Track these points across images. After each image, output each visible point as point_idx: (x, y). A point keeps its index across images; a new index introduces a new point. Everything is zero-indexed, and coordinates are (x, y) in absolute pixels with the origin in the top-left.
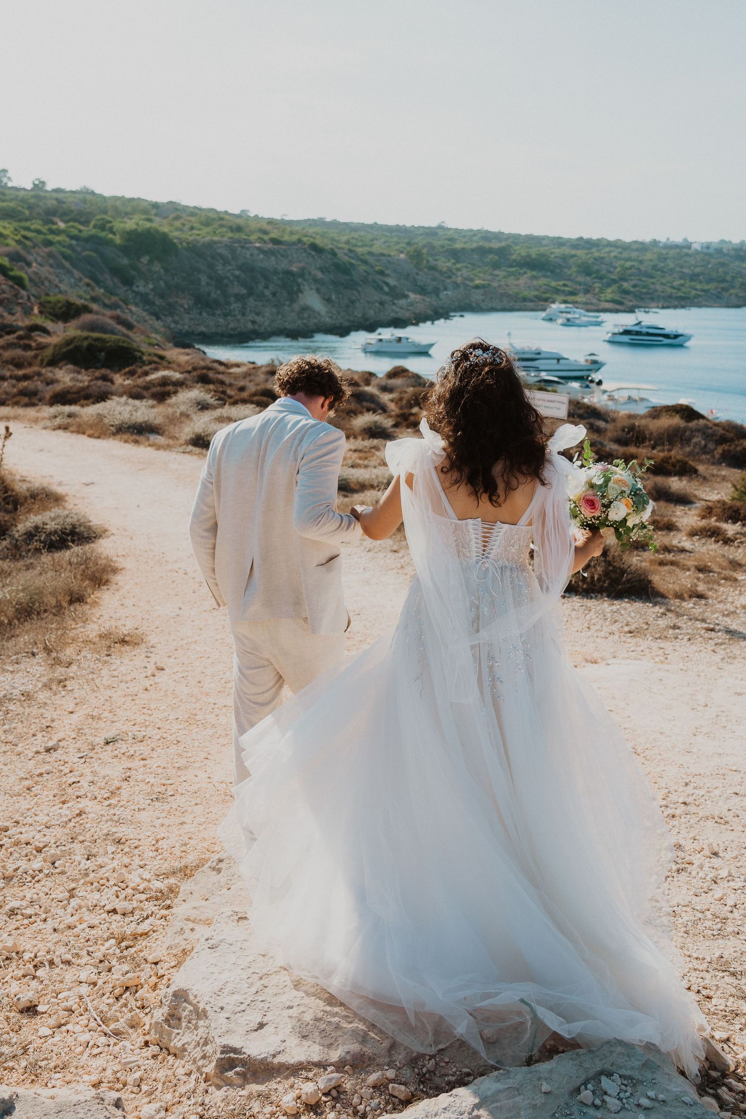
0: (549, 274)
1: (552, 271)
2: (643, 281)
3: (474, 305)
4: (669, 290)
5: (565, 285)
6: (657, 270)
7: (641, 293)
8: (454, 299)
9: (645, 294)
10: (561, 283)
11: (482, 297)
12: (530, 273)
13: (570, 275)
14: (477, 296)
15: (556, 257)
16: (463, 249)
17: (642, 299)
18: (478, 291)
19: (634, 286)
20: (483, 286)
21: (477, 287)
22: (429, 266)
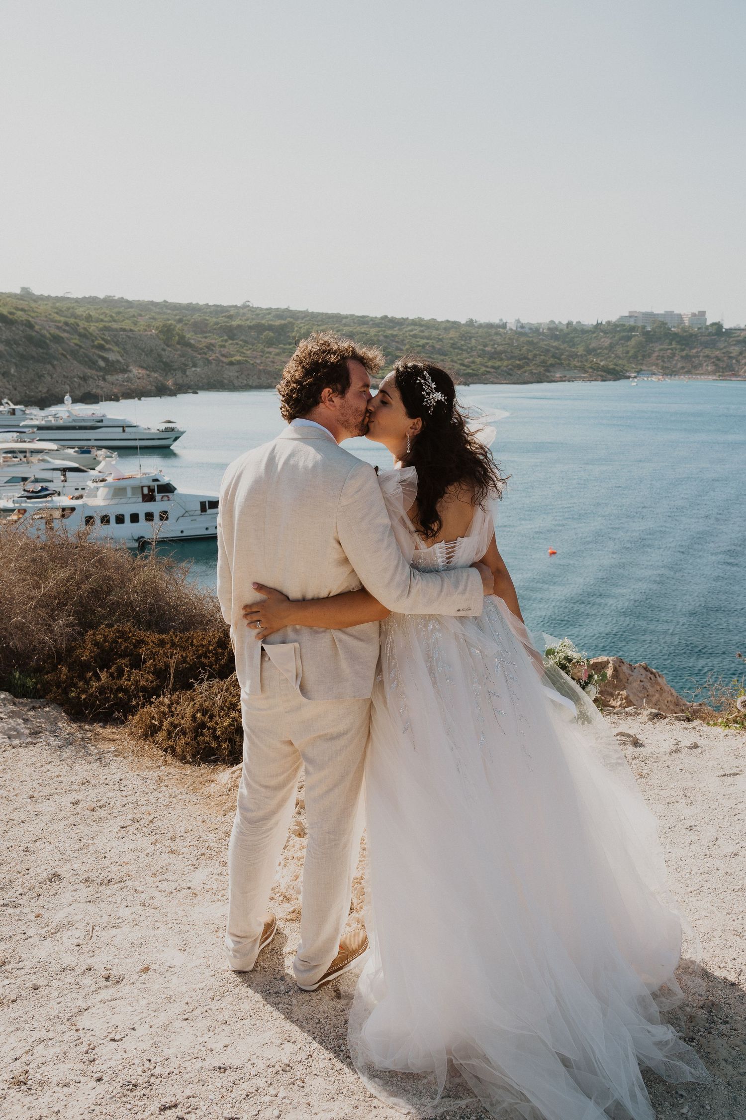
3: (226, 382)
8: (204, 376)
11: (236, 374)
14: (231, 373)
16: (239, 327)
18: (232, 367)
20: (239, 363)
21: (231, 363)
22: (184, 342)
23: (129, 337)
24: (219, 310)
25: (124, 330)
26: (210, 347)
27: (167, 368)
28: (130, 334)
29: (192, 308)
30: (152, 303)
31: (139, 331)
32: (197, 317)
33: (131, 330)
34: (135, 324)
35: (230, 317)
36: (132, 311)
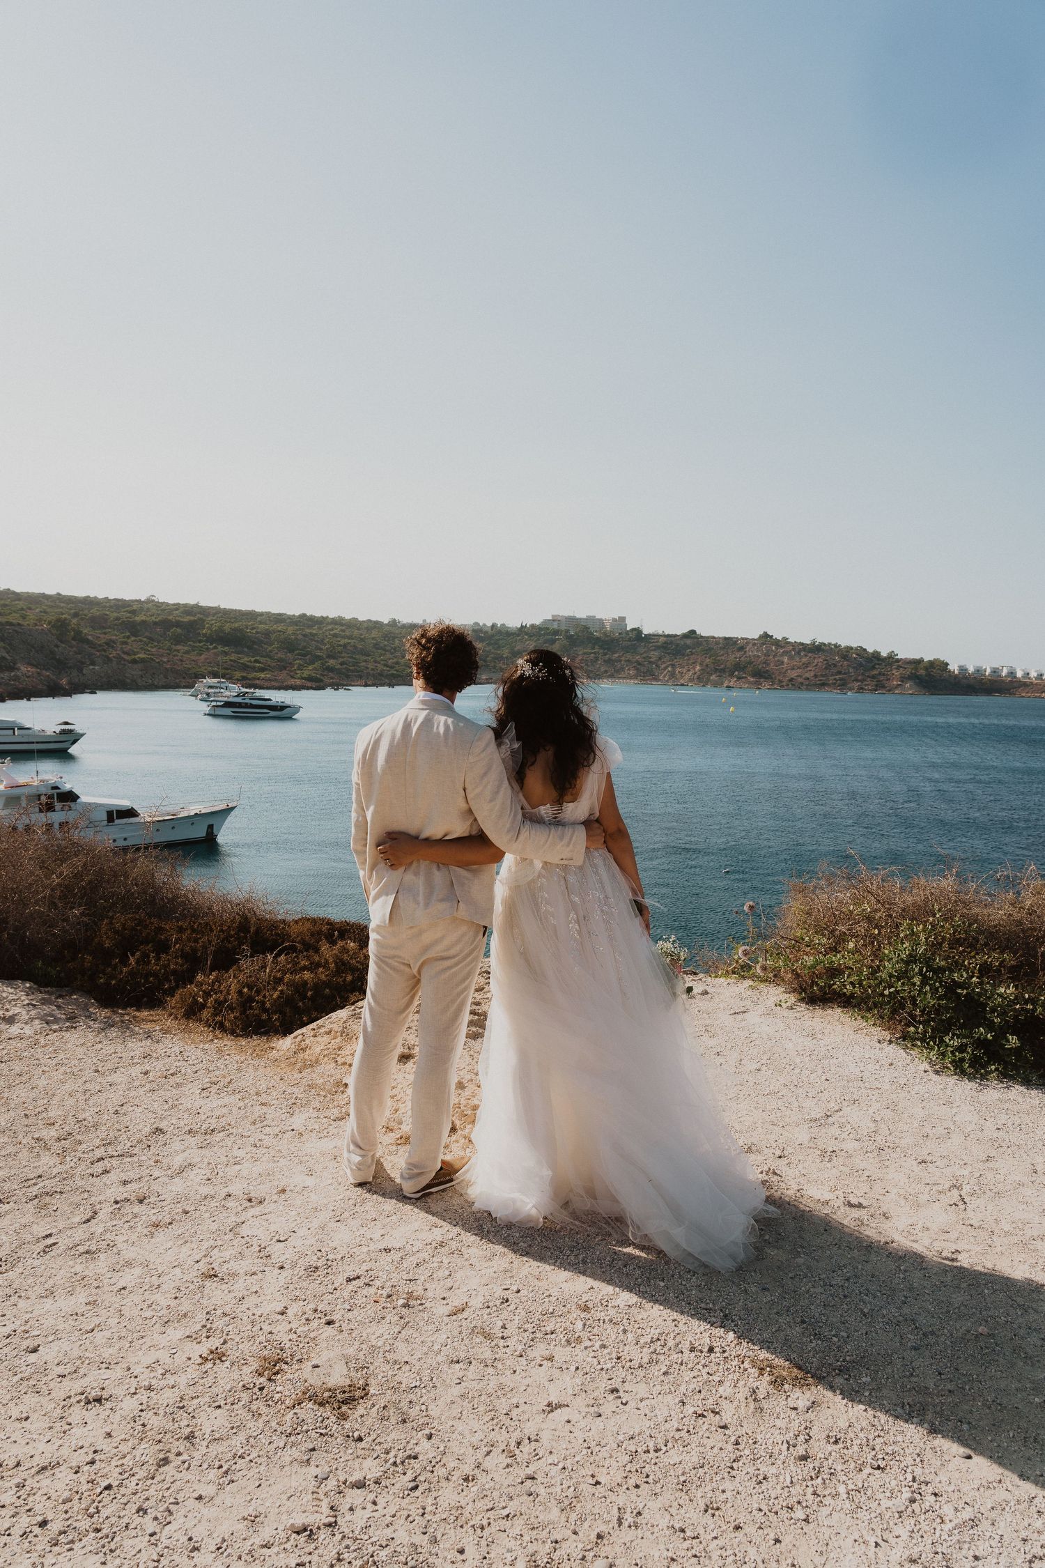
0: (246, 650)
1: (250, 648)
2: (355, 659)
3: (128, 681)
4: (380, 667)
5: (256, 661)
6: (378, 649)
7: (348, 670)
8: (102, 675)
9: (352, 671)
10: (253, 659)
11: (140, 673)
12: (220, 648)
13: (270, 651)
14: (135, 671)
15: (257, 633)
16: (143, 622)
17: (348, 677)
18: (135, 666)
19: (342, 664)
20: (143, 660)
21: (134, 662)
22: (79, 638)
23: (16, 632)
24: (120, 604)
25: (11, 624)
26: (110, 644)
27: (61, 665)
28: (17, 628)
29: (89, 602)
30: (44, 596)
31: (29, 625)
32: (95, 611)
33: (19, 625)
34: (24, 618)
35: (134, 612)
36: (21, 604)
